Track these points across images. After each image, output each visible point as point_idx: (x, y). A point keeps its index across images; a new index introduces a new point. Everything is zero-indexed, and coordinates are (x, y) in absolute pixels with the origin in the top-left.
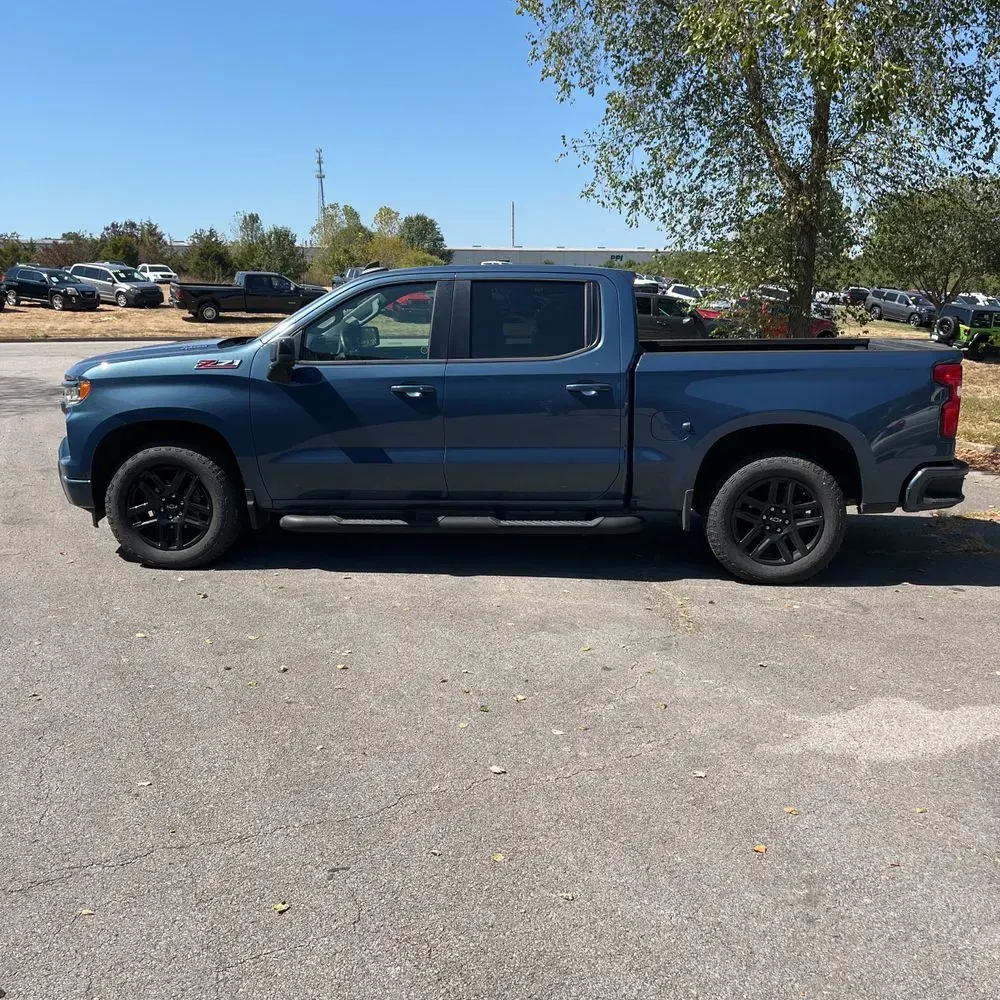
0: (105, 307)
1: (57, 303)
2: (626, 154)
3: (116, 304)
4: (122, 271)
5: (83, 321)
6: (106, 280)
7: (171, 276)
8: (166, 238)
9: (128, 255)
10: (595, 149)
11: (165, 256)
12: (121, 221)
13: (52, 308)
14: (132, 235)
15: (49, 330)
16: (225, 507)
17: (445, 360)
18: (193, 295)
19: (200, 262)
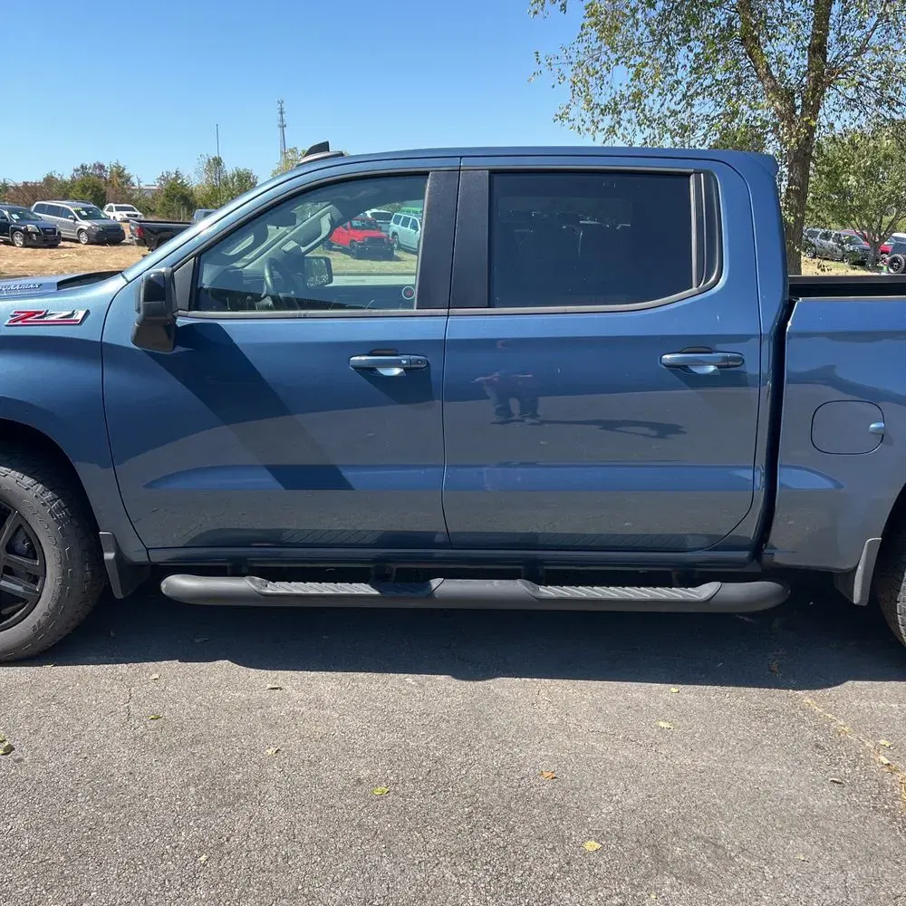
0: (67, 244)
1: (18, 239)
2: (605, 72)
3: (78, 241)
4: (84, 209)
5: (43, 257)
6: (67, 218)
7: (136, 216)
8: (134, 180)
9: (95, 195)
10: (571, 67)
11: (134, 197)
12: (89, 163)
13: (12, 244)
14: (100, 176)
15: (6, 267)
16: (65, 563)
17: (444, 311)
18: (152, 232)
19: (166, 202)
